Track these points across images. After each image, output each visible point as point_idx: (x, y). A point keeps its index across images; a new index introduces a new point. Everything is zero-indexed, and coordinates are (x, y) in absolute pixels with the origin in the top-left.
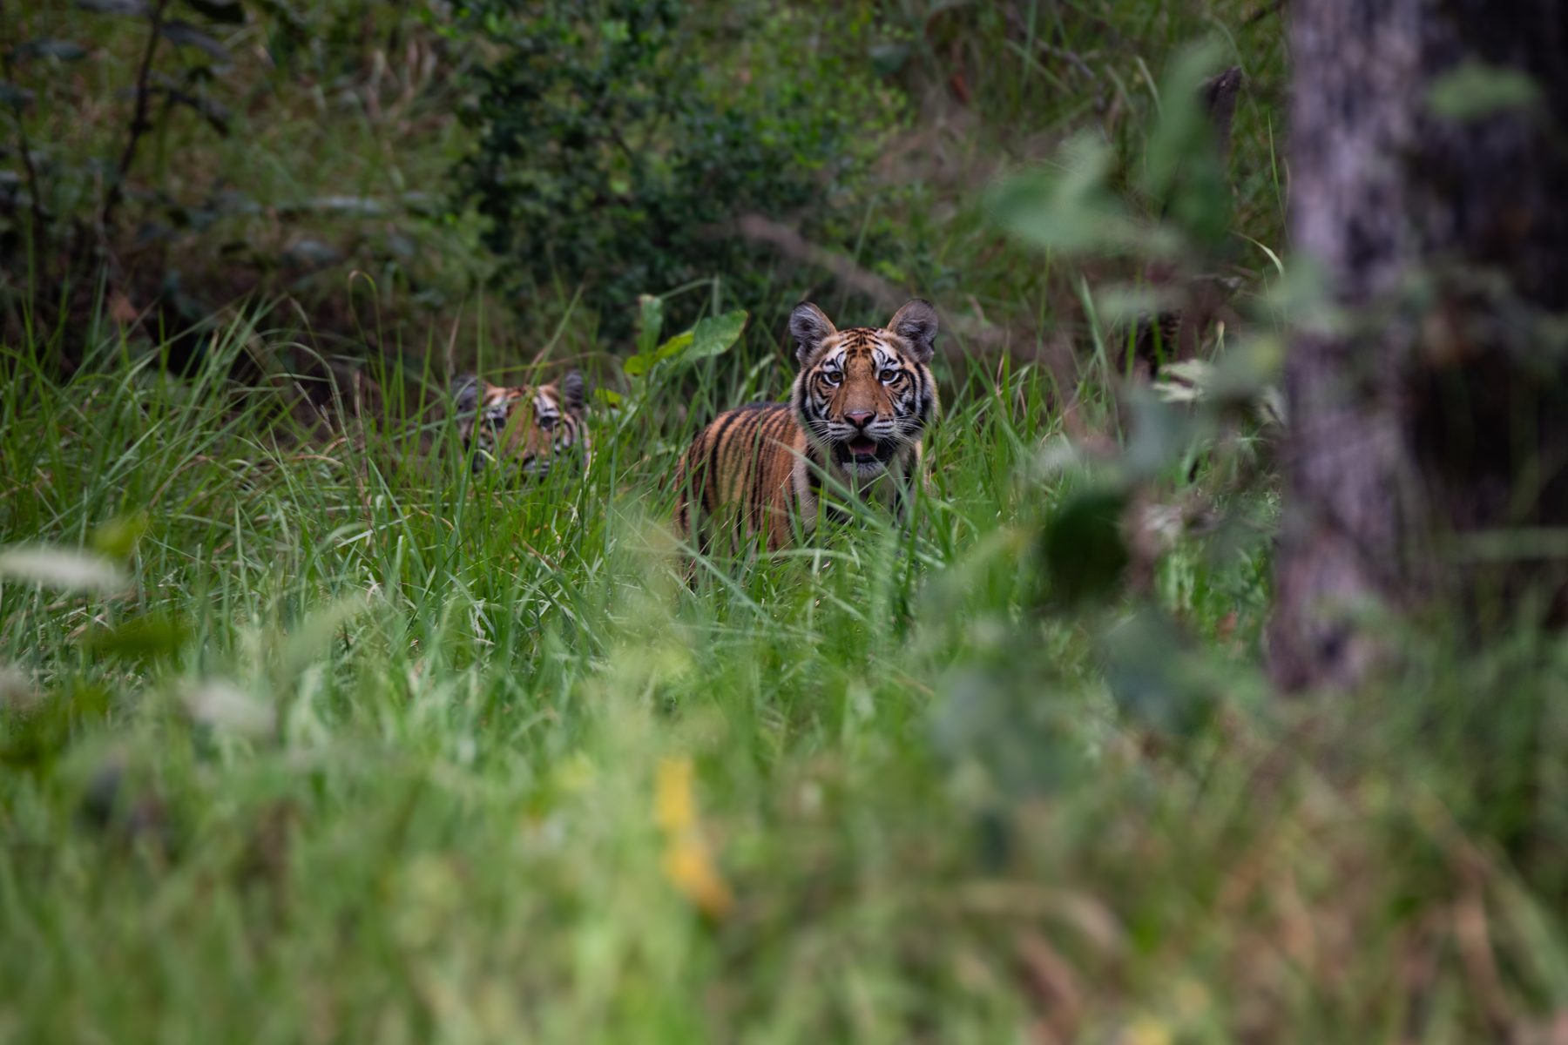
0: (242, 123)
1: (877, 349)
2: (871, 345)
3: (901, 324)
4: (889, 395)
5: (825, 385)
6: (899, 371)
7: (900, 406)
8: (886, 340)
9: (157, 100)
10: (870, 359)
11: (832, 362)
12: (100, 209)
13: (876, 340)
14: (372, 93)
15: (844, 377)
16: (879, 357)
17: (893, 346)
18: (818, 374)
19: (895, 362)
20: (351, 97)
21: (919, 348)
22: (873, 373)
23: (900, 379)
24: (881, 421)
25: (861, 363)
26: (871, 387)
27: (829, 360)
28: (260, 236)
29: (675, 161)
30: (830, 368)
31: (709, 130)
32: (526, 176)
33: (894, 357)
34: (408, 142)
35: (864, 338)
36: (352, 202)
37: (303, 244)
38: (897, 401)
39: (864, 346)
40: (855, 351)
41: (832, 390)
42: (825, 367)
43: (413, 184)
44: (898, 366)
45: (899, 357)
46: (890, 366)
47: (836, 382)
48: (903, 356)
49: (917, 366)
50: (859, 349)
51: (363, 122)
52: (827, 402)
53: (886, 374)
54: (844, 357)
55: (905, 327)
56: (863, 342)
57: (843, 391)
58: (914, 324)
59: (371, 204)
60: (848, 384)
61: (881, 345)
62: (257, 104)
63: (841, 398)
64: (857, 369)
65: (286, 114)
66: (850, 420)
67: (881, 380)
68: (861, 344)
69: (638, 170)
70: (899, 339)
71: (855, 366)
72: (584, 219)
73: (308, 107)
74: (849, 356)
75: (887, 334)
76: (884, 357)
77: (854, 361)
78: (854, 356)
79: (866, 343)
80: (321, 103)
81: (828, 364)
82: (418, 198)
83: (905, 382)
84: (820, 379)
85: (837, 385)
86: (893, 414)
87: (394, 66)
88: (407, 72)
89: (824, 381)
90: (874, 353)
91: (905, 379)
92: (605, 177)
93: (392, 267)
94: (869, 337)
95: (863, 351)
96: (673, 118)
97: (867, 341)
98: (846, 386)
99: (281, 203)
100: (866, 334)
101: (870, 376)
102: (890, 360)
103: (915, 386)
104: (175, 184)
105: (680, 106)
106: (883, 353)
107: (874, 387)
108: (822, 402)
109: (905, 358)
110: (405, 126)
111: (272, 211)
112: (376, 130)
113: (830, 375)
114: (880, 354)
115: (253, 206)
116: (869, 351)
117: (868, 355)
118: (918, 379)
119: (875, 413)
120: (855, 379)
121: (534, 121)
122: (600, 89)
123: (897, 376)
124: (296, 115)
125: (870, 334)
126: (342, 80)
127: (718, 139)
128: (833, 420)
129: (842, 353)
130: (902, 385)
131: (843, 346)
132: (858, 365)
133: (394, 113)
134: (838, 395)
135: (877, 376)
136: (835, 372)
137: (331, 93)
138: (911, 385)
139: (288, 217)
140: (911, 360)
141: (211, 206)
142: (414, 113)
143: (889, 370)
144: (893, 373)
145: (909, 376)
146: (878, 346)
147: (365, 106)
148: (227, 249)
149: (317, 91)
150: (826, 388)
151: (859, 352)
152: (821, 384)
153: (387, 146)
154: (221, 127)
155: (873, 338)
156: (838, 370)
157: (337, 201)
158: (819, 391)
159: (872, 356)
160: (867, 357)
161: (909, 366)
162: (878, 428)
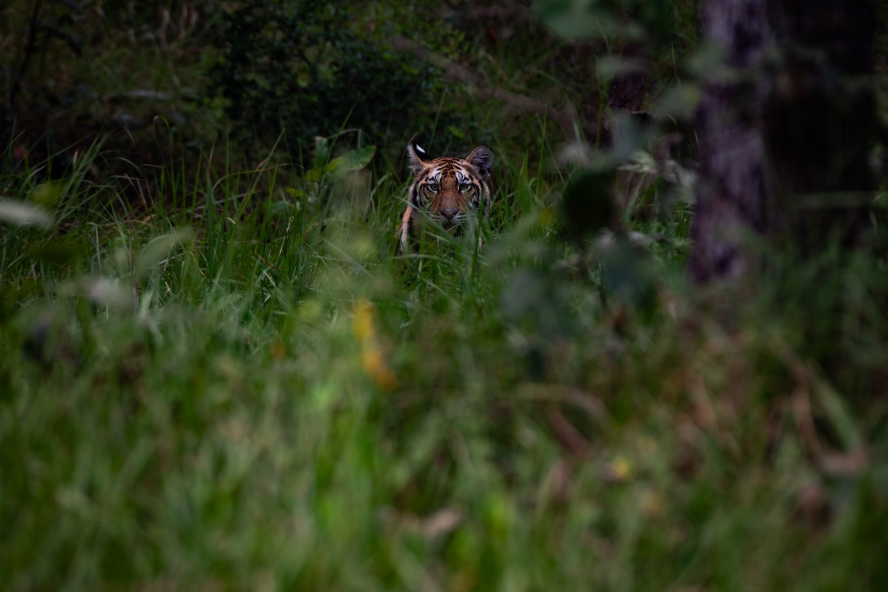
0: (87, 49)
1: (459, 172)
2: (455, 170)
3: (474, 158)
4: (465, 199)
5: (429, 192)
6: (470, 184)
7: (471, 204)
8: (464, 166)
9: (40, 35)
10: (455, 178)
11: (433, 179)
12: (8, 95)
13: (458, 166)
14: (162, 34)
15: (440, 188)
16: (459, 176)
17: (468, 170)
18: (424, 185)
19: (468, 180)
20: (150, 36)
21: (482, 172)
22: (456, 186)
23: (471, 190)
24: (460, 214)
25: (450, 180)
26: (456, 195)
27: (430, 177)
28: (98, 111)
29: (335, 69)
30: (432, 182)
31: (354, 51)
32: (250, 76)
33: (467, 176)
34: (182, 62)
35: (452, 165)
36: (151, 93)
37: (123, 116)
38: (469, 202)
39: (451, 170)
40: (447, 173)
41: (433, 195)
42: (428, 181)
43: (184, 83)
44: (469, 182)
45: (470, 176)
46: (465, 182)
47: (434, 190)
48: (472, 176)
49: (480, 182)
50: (449, 172)
51: (157, 50)
52: (430, 202)
53: (463, 186)
54: (440, 176)
55: (476, 159)
56: (451, 167)
57: (439, 196)
58: (482, 159)
59: (161, 95)
60: (443, 193)
61: (461, 169)
62: (97, 40)
63: (438, 201)
64: (447, 184)
65: (113, 45)
66: (443, 214)
67: (461, 189)
68: (450, 169)
69: (313, 72)
70: (471, 166)
71: (446, 182)
72: (283, 100)
73: (125, 42)
74: (444, 176)
75: (465, 163)
76: (462, 177)
77: (446, 179)
78: (446, 176)
79: (452, 168)
80: (133, 38)
81: (430, 180)
82: (187, 91)
83: (474, 190)
84: (426, 188)
85: (436, 192)
86: (467, 209)
87: (174, 19)
88: (182, 23)
89: (428, 189)
90: (457, 175)
91: (473, 189)
92: (295, 77)
93: (174, 129)
94: (454, 164)
95: (451, 173)
96: (334, 44)
97: (453, 167)
98: (441, 193)
99: (110, 94)
100: (452, 162)
101: (455, 188)
102: (466, 178)
103: (479, 193)
104: (51, 83)
105: (338, 37)
106: (462, 175)
107: (457, 195)
108: (427, 201)
109: (474, 177)
110: (180, 53)
111: (106, 98)
112: (164, 55)
113: (431, 185)
114: (460, 175)
115: (95, 94)
116: (454, 173)
117: (454, 176)
118: (480, 189)
119: (458, 210)
120: (446, 190)
121: (255, 45)
122: (293, 26)
123: (469, 187)
124: (119, 45)
125: (455, 162)
126: (144, 27)
127: (359, 56)
128: (433, 212)
129: (439, 173)
130: (472, 193)
131: (439, 169)
132: (448, 182)
133: (174, 46)
134: (437, 198)
135: (458, 188)
136: (434, 184)
137: (138, 34)
138: (477, 192)
139: (116, 101)
140: (477, 178)
141: (71, 94)
142: (186, 46)
143: (465, 184)
144: (467, 185)
145: (476, 187)
146: (459, 170)
147: (158, 41)
148: (80, 119)
149: (131, 32)
150: (430, 193)
151: (449, 174)
152: (426, 191)
153: (170, 65)
154: (77, 49)
155: (457, 165)
156: (436, 183)
157: (142, 93)
158: (425, 194)
159: (455, 176)
160: (453, 177)
161: (476, 182)
162: (459, 218)
